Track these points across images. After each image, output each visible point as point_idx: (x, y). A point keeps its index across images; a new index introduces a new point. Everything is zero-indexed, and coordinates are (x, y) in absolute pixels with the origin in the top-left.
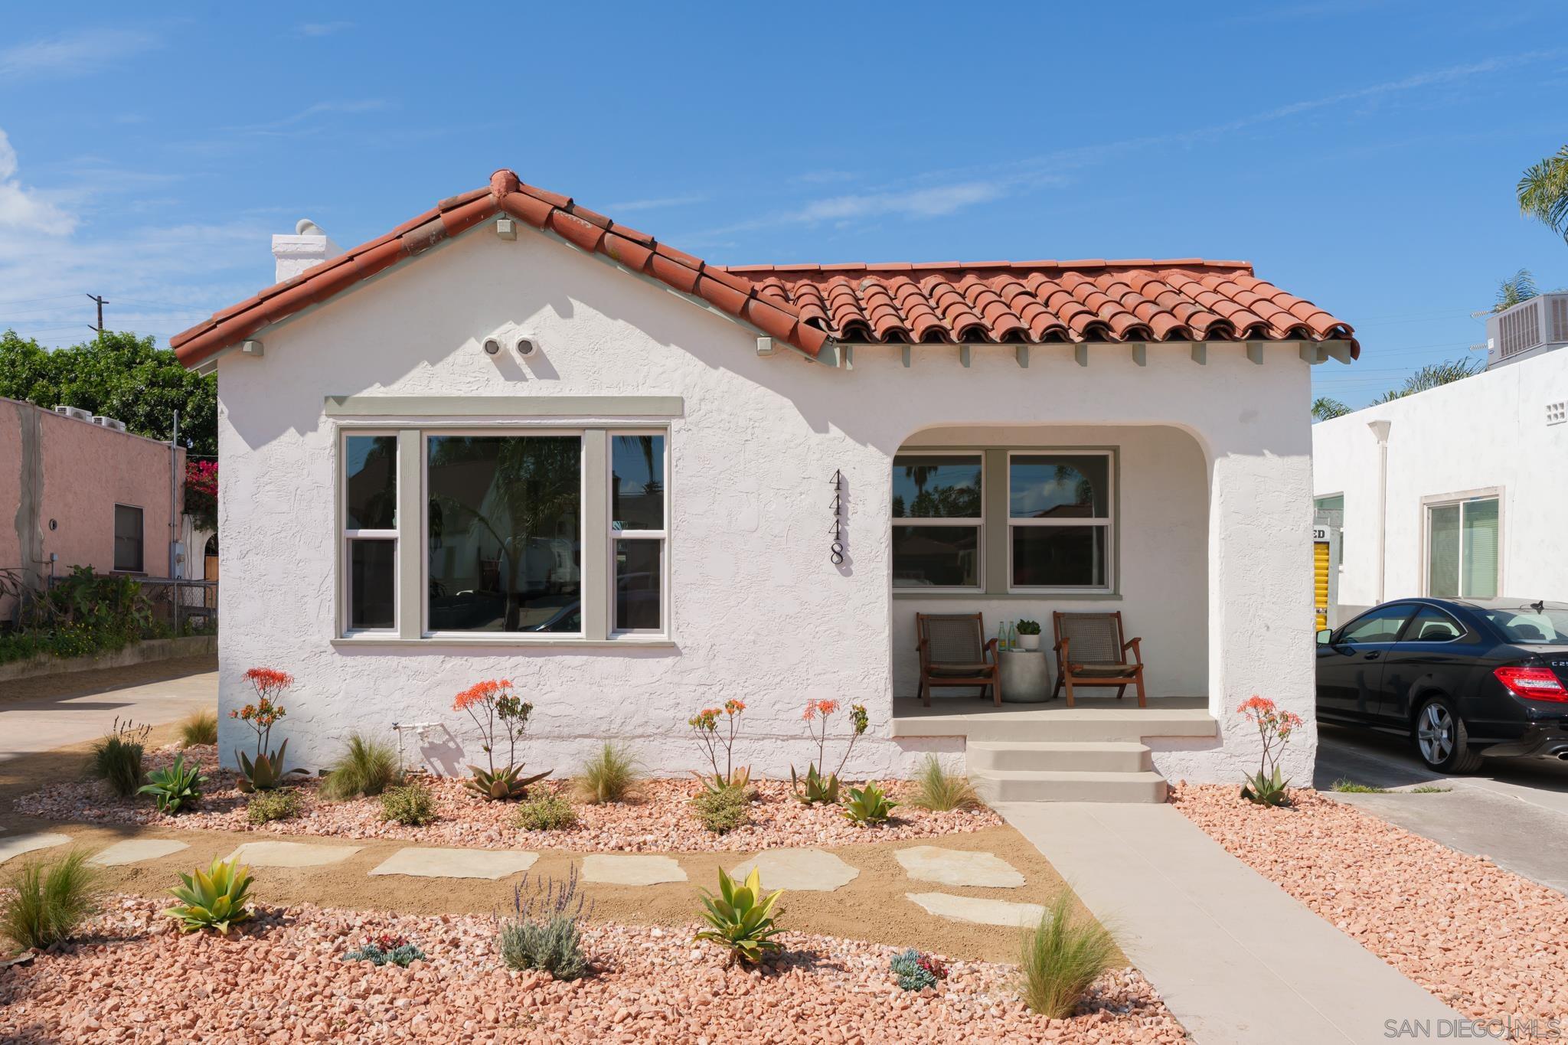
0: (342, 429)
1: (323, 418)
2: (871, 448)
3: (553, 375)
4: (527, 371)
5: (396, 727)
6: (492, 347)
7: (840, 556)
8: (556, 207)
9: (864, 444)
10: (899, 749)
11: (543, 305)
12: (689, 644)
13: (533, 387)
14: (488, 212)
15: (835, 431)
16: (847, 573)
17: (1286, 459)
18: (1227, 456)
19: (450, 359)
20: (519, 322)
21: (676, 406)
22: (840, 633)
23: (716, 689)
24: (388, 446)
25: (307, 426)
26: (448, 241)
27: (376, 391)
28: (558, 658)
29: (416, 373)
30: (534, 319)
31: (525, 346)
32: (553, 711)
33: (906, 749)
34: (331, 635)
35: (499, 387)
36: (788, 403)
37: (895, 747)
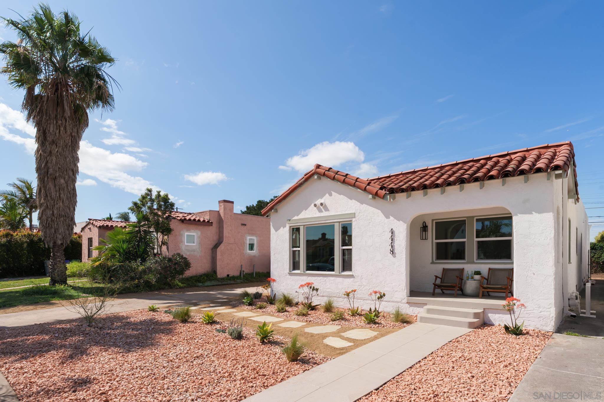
0: (290, 227)
1: (287, 224)
2: (401, 222)
3: (328, 210)
4: (323, 210)
5: (296, 292)
6: (315, 205)
7: (392, 252)
8: (326, 171)
9: (399, 221)
10: (409, 306)
11: (326, 194)
12: (356, 275)
13: (325, 214)
14: (313, 175)
15: (392, 218)
16: (395, 257)
17: (542, 214)
18: (517, 215)
19: (309, 209)
20: (321, 199)
21: (354, 215)
22: (393, 273)
23: (363, 287)
24: (298, 230)
25: (284, 226)
26: (306, 182)
27: (296, 218)
28: (329, 278)
29: (303, 213)
30: (324, 197)
31: (322, 204)
32: (328, 290)
33: (411, 306)
34: (288, 271)
35: (318, 214)
36: (380, 211)
37: (407, 305)
